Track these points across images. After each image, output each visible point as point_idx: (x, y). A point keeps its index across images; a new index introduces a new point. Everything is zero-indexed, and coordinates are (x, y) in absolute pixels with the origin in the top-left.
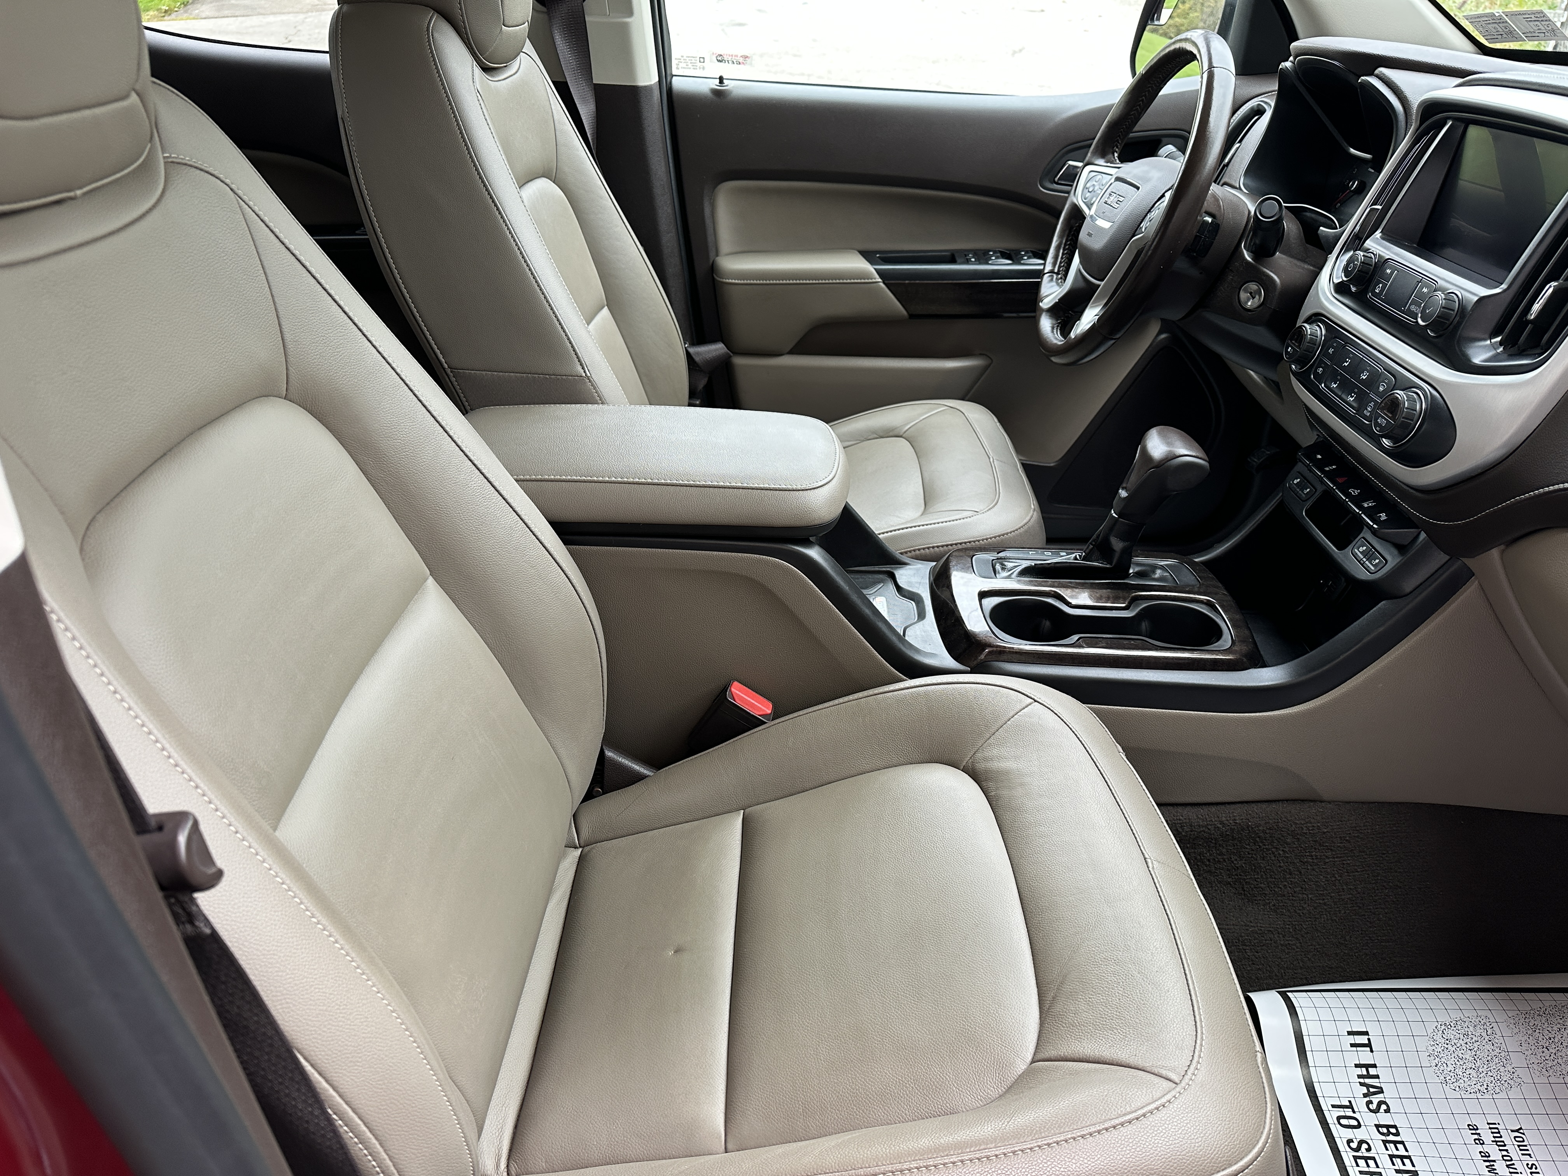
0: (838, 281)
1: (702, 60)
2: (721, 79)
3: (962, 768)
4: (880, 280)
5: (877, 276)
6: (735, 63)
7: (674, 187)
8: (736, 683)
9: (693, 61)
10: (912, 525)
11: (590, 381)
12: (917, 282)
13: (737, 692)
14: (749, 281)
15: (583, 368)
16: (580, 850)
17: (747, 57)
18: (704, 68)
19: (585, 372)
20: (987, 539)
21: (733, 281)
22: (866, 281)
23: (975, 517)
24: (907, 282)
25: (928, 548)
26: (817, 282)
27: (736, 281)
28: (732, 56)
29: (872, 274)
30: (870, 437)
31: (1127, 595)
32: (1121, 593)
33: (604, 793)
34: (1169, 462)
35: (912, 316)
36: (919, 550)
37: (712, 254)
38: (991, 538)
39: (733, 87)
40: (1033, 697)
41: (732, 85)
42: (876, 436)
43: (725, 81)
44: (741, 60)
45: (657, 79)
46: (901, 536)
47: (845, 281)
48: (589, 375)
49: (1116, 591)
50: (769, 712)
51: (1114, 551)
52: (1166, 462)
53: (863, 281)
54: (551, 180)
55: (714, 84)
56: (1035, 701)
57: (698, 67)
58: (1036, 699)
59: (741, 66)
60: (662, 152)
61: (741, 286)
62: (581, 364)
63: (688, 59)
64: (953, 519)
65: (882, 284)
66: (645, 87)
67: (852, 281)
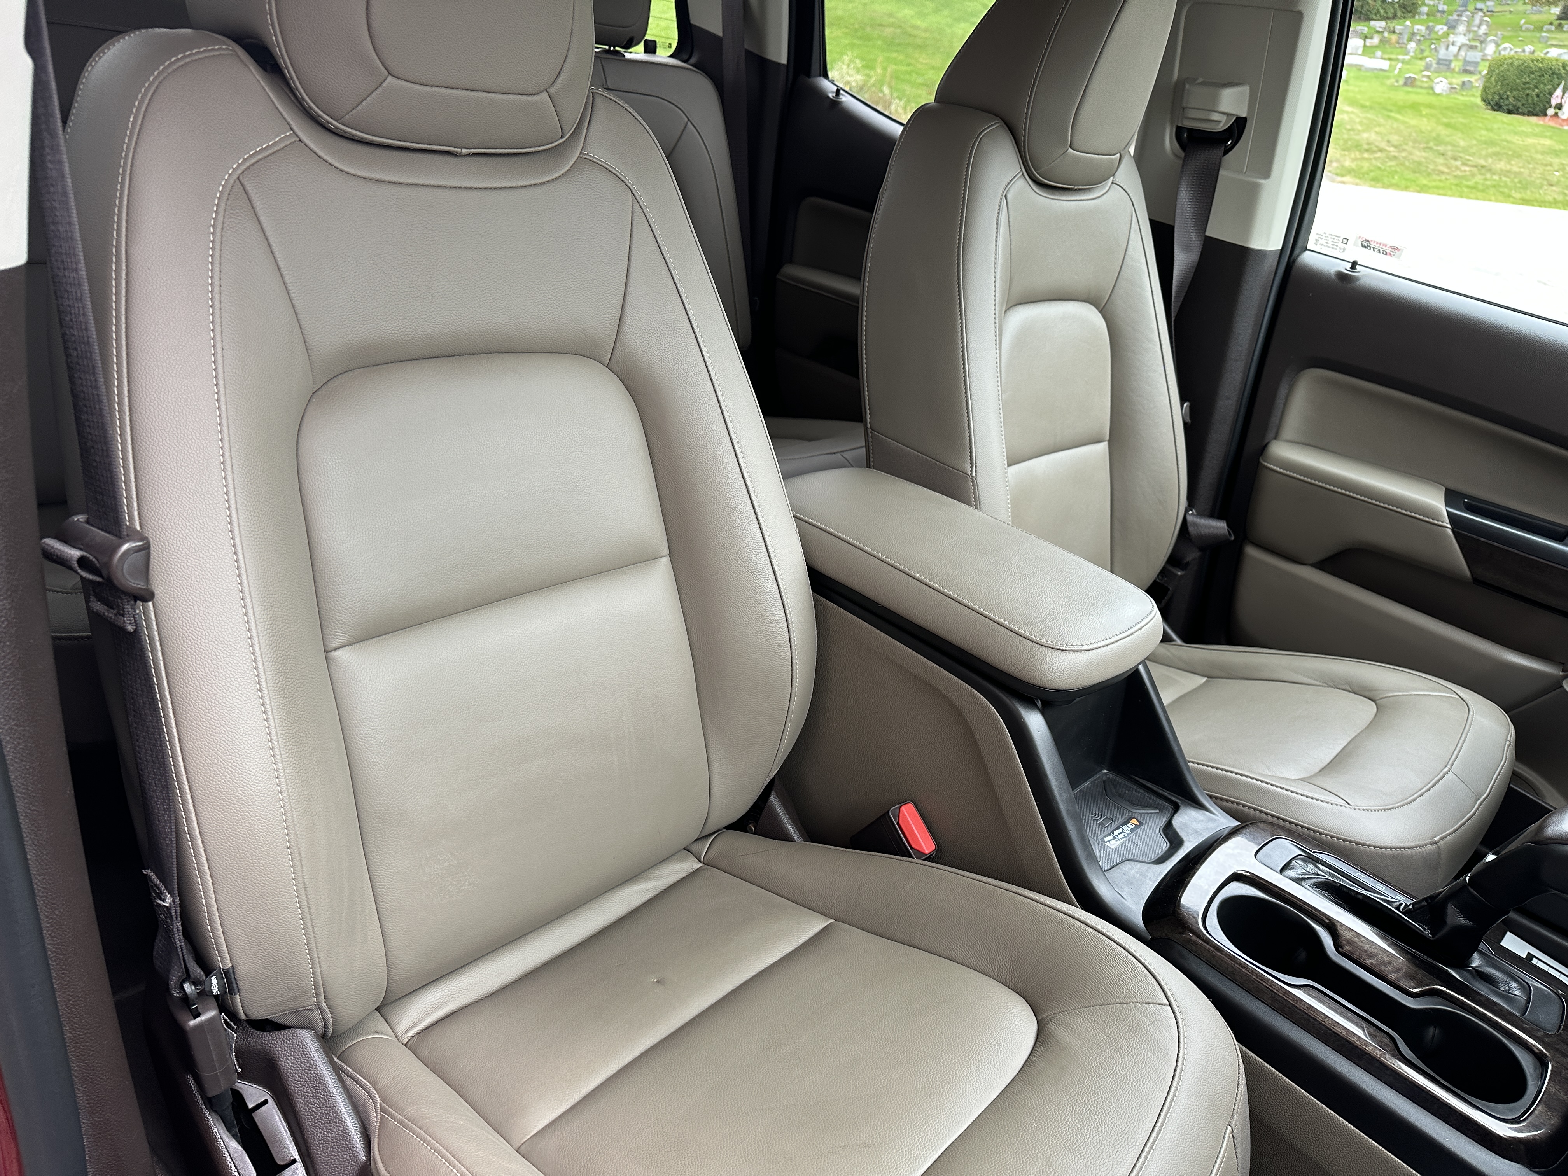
0: (1395, 508)
1: (1345, 241)
2: (1354, 264)
3: (1040, 1018)
4: (1449, 526)
5: (1447, 520)
6: (1381, 252)
7: (1256, 357)
8: (911, 806)
9: (1335, 240)
10: (1255, 777)
11: (973, 481)
12: (1496, 544)
13: (906, 813)
14: (1292, 474)
15: (972, 467)
16: (701, 865)
17: (1397, 249)
18: (1344, 249)
19: (971, 471)
20: (1332, 837)
21: (1275, 468)
22: (1431, 520)
23: (1343, 808)
24: (1483, 539)
25: (1255, 809)
26: (1370, 500)
27: (1278, 469)
28: (1380, 244)
29: (1441, 515)
30: (1340, 687)
31: (1428, 981)
32: (1421, 974)
33: (755, 833)
34: (1555, 846)
35: (1477, 581)
36: (1243, 806)
37: (1271, 434)
38: (1338, 838)
39: (1364, 275)
40: (1171, 998)
41: (1364, 273)
42: (1348, 688)
43: (1357, 267)
44: (1389, 250)
45: (1280, 248)
46: (1226, 779)
47: (1404, 511)
48: (974, 475)
49: (1415, 969)
50: (927, 852)
51: (1445, 923)
52: (1550, 843)
53: (1426, 519)
54: (1097, 308)
55: (1344, 268)
56: (1170, 1005)
57: (1338, 248)
58: (1173, 1003)
59: (1388, 257)
60: (1253, 319)
61: (1281, 476)
62: (972, 463)
63: (1330, 236)
64: (1317, 798)
65: (1450, 531)
66: (1258, 251)
67: (1413, 514)
